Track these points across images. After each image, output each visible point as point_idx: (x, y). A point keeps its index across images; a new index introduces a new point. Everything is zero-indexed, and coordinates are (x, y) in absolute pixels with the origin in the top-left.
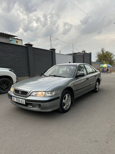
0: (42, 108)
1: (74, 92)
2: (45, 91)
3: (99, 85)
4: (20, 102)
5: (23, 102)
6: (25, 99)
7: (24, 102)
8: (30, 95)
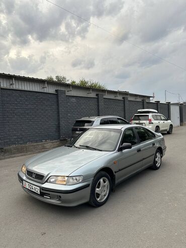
0: (63, 202)
1: (114, 173)
2: (68, 176)
3: (161, 157)
4: (34, 190)
5: (37, 190)
6: (40, 187)
7: (39, 191)
8: (46, 181)
